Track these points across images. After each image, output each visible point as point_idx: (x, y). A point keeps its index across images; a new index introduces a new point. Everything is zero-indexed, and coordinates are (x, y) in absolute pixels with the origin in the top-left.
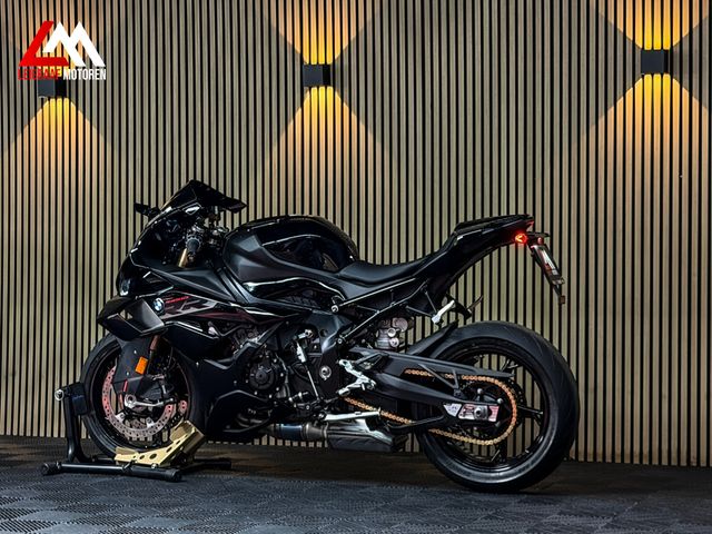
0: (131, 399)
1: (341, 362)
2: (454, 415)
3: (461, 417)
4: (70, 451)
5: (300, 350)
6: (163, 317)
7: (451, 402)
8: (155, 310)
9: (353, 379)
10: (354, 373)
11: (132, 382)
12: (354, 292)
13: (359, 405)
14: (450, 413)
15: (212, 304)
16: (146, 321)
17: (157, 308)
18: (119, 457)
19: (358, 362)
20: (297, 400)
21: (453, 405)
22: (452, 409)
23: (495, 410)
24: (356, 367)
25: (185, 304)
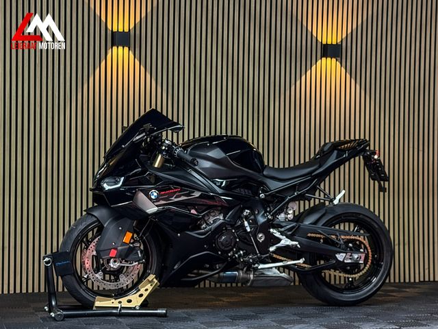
0: (115, 262)
1: (271, 230)
2: (342, 260)
3: (345, 261)
4: (53, 303)
5: (246, 223)
6: (156, 204)
7: (340, 253)
8: (151, 199)
9: (279, 240)
10: (281, 237)
11: (122, 250)
12: (274, 186)
13: (278, 257)
14: (339, 259)
15: (197, 194)
16: (141, 206)
17: (153, 197)
18: (97, 304)
19: (283, 229)
20: (240, 256)
21: (341, 254)
22: (340, 257)
23: (363, 256)
24: (282, 233)
25: (177, 194)
